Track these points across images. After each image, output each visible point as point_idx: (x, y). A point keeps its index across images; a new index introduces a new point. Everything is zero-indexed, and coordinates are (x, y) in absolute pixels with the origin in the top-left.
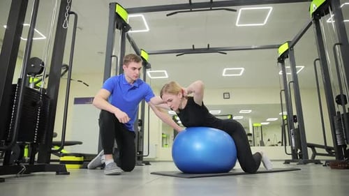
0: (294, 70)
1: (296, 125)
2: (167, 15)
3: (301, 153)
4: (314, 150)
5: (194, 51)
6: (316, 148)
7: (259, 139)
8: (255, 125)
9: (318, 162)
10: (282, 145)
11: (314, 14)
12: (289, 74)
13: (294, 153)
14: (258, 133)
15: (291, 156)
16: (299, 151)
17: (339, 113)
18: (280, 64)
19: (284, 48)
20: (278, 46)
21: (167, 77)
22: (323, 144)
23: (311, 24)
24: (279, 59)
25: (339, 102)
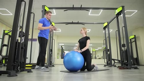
0: (109, 31)
1: (109, 53)
2: (64, 11)
3: (110, 62)
4: (114, 61)
5: (72, 23)
6: (115, 61)
7: (95, 56)
8: (93, 50)
9: (115, 66)
10: (103, 59)
11: (117, 15)
12: (107, 32)
13: (107, 63)
14: (94, 53)
15: (106, 64)
16: (109, 62)
17: (123, 50)
18: (104, 30)
19: (106, 24)
20: (104, 23)
21: (60, 31)
22: (117, 59)
23: (115, 17)
24: (104, 28)
25: (123, 46)
